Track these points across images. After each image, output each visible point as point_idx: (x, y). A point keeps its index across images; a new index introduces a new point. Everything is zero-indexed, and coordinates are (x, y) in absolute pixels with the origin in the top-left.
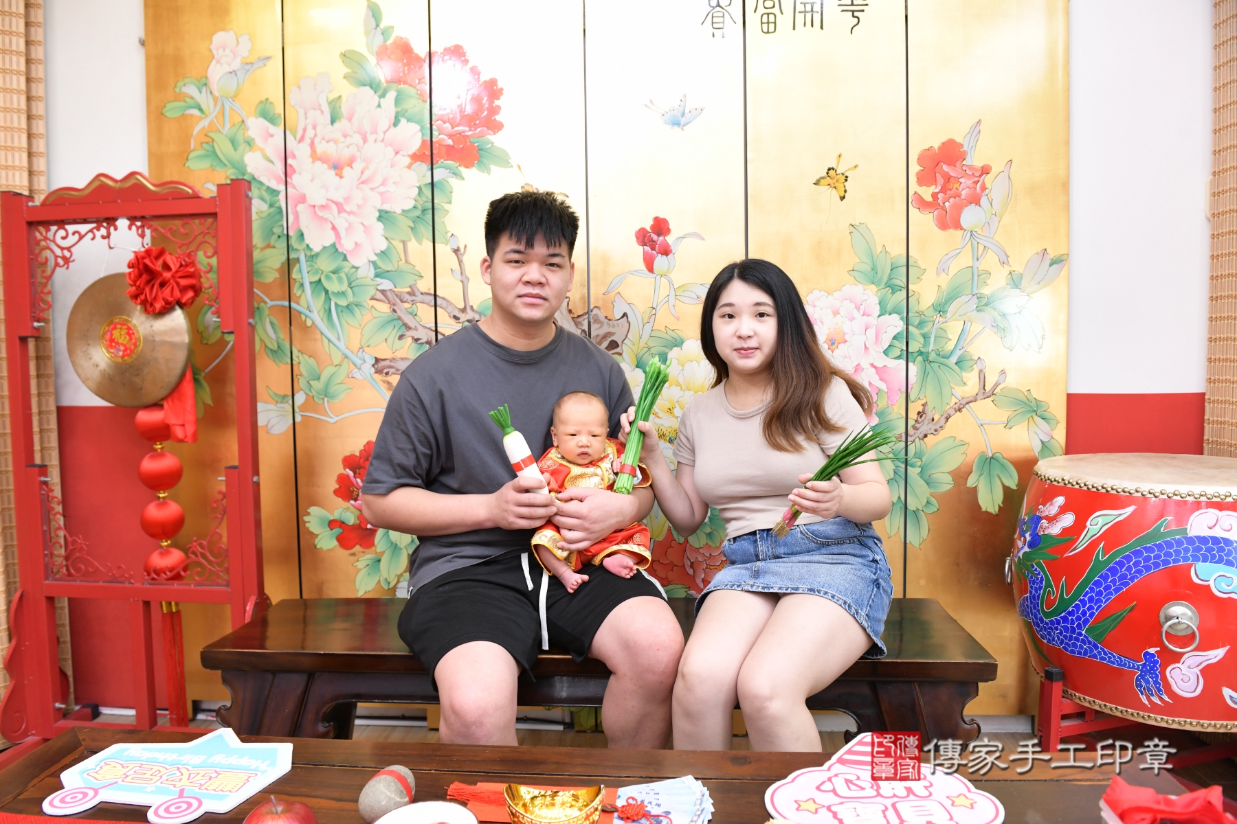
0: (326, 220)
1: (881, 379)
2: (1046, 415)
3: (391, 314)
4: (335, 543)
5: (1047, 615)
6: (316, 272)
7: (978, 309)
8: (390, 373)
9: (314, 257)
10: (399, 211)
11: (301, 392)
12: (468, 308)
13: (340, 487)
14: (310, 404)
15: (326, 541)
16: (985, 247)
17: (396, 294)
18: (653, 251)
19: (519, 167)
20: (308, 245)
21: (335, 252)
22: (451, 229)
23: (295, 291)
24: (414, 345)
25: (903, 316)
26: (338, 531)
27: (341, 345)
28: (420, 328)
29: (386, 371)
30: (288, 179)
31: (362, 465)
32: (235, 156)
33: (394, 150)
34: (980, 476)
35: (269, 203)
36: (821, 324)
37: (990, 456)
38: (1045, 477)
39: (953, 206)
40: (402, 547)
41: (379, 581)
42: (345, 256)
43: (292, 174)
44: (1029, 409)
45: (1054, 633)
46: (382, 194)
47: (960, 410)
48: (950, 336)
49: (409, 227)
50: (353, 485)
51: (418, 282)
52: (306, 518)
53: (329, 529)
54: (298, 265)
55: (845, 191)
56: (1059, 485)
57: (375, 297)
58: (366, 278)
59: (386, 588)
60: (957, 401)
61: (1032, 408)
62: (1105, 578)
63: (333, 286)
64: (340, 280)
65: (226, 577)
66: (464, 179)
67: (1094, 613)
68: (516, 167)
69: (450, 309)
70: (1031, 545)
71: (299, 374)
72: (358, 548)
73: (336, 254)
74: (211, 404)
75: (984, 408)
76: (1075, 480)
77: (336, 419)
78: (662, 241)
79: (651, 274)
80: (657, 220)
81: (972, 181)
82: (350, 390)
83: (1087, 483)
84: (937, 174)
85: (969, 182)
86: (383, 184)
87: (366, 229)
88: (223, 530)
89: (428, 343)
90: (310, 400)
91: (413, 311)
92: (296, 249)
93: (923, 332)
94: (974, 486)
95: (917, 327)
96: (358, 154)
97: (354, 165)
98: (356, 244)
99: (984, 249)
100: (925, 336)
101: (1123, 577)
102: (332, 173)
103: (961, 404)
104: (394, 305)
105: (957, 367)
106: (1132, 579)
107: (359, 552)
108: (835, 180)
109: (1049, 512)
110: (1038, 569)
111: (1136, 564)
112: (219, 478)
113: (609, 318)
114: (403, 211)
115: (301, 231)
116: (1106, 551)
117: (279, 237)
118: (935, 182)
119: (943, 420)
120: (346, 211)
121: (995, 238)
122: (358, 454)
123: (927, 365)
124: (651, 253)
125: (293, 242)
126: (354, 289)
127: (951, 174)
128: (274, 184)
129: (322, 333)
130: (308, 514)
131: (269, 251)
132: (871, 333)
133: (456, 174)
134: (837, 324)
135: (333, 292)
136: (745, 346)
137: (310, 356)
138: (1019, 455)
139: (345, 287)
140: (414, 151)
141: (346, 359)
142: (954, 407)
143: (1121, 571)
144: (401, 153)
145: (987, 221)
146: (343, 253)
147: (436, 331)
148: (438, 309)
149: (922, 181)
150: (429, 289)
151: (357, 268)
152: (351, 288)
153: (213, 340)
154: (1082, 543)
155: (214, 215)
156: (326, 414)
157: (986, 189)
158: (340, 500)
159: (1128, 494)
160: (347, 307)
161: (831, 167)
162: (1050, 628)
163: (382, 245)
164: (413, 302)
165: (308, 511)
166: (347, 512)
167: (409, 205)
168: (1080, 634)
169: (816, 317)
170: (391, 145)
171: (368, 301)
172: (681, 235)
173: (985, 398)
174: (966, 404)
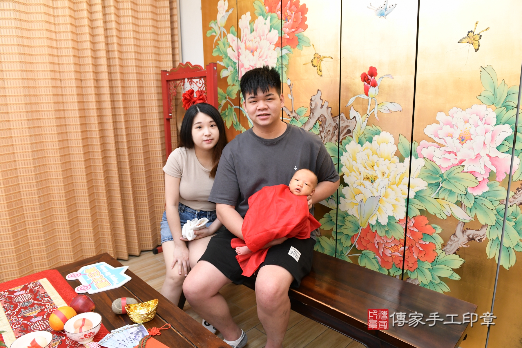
1: (493, 165)
12: (293, 111)
25: (513, 126)
30: (239, 58)
32: (224, 49)
33: (269, 43)
35: (234, 67)
36: (456, 128)
46: (266, 62)
55: (479, 46)
66: (293, 54)
69: (287, 112)
78: (373, 80)
79: (366, 96)
80: (371, 68)
86: (266, 58)
96: (259, 45)
97: (258, 50)
102: (251, 54)
108: (473, 39)
113: (347, 118)
117: (237, 81)
124: (368, 86)
128: (235, 60)
131: (234, 87)
133: (290, 51)
134: (466, 128)
140: (276, 42)
144: (272, 43)
155: (206, 77)
169: (453, 123)
170: (268, 40)
172: (382, 76)
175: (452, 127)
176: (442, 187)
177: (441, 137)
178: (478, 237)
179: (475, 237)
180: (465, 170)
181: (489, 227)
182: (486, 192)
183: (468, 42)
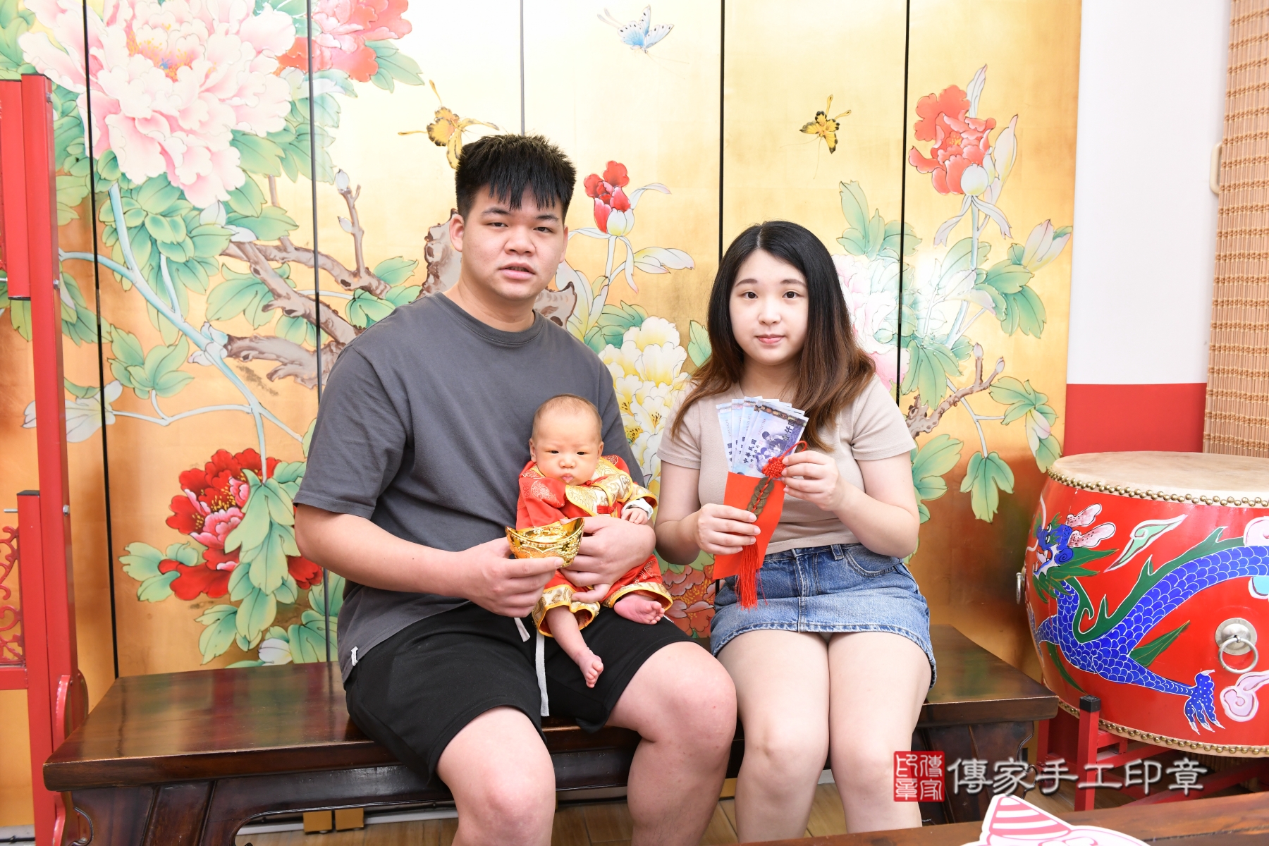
0: (152, 139)
2: (1046, 409)
3: (251, 276)
4: (169, 592)
6: (138, 213)
7: (977, 287)
8: (250, 357)
9: (133, 192)
10: (263, 134)
11: (115, 383)
12: (362, 271)
13: (176, 514)
14: (129, 398)
15: (155, 590)
16: (986, 215)
17: (258, 249)
18: (607, 206)
20: (123, 175)
21: (166, 186)
22: (339, 163)
23: (104, 240)
24: (285, 319)
25: (896, 294)
26: (173, 575)
27: (177, 317)
28: (293, 296)
29: (244, 353)
30: (90, 77)
31: (210, 483)
34: (974, 479)
37: (986, 456)
39: (953, 166)
40: (268, 593)
41: (235, 641)
42: (182, 193)
43: (96, 70)
44: (1027, 402)
46: (237, 108)
47: (955, 404)
48: (946, 318)
49: (279, 157)
50: (197, 511)
51: (291, 232)
52: (123, 560)
53: (160, 574)
54: (109, 202)
55: (836, 142)
56: (1093, 491)
57: (227, 251)
58: (214, 224)
59: (246, 650)
60: (951, 393)
61: (1031, 402)
62: (1155, 595)
63: (164, 234)
64: (174, 226)
65: (19, 650)
66: (357, 97)
67: (1142, 634)
68: (428, 85)
69: (336, 271)
70: (1059, 560)
71: (114, 357)
72: (203, 597)
73: (169, 187)
75: (982, 401)
76: (1114, 486)
77: (170, 420)
78: (618, 193)
80: (611, 164)
81: (975, 137)
82: (190, 380)
83: (1128, 490)
84: (938, 127)
85: (972, 138)
87: (214, 155)
88: (13, 583)
89: (306, 316)
90: (128, 393)
91: (285, 273)
92: (105, 179)
93: (917, 312)
94: (968, 491)
95: (911, 307)
98: (199, 176)
99: (986, 218)
100: (919, 318)
101: (1176, 593)
103: (956, 397)
104: (256, 263)
105: (953, 354)
106: (1185, 595)
107: (205, 603)
108: (825, 126)
109: (1082, 522)
110: (1070, 587)
111: (1190, 579)
112: (4, 510)
114: (269, 134)
115: (112, 153)
116: (1155, 564)
117: (78, 160)
118: (935, 137)
119: (937, 415)
120: (182, 129)
121: (997, 204)
122: (203, 468)
123: (921, 351)
124: (605, 207)
125: (100, 168)
126: (194, 239)
127: (953, 127)
129: (147, 301)
130: (128, 553)
131: (62, 180)
132: (859, 312)
135: (164, 242)
136: (769, 333)
137: (129, 333)
138: (1014, 454)
139: (181, 236)
141: (184, 336)
142: (949, 400)
143: (1173, 587)
145: (990, 184)
146: (178, 188)
147: (317, 301)
148: (321, 271)
149: (920, 135)
150: (308, 244)
151: (201, 210)
152: (191, 238)
154: (1126, 556)
156: (157, 415)
157: (990, 147)
158: (177, 531)
159: (1177, 501)
160: (186, 264)
161: (820, 111)
162: (1085, 652)
163: (240, 180)
164: (284, 261)
165: (127, 549)
166: (190, 550)
167: (279, 126)
168: (1124, 658)
170: (249, 41)
171: (217, 257)
172: (641, 186)
173: (981, 390)
174: (961, 397)
183: (817, 133)
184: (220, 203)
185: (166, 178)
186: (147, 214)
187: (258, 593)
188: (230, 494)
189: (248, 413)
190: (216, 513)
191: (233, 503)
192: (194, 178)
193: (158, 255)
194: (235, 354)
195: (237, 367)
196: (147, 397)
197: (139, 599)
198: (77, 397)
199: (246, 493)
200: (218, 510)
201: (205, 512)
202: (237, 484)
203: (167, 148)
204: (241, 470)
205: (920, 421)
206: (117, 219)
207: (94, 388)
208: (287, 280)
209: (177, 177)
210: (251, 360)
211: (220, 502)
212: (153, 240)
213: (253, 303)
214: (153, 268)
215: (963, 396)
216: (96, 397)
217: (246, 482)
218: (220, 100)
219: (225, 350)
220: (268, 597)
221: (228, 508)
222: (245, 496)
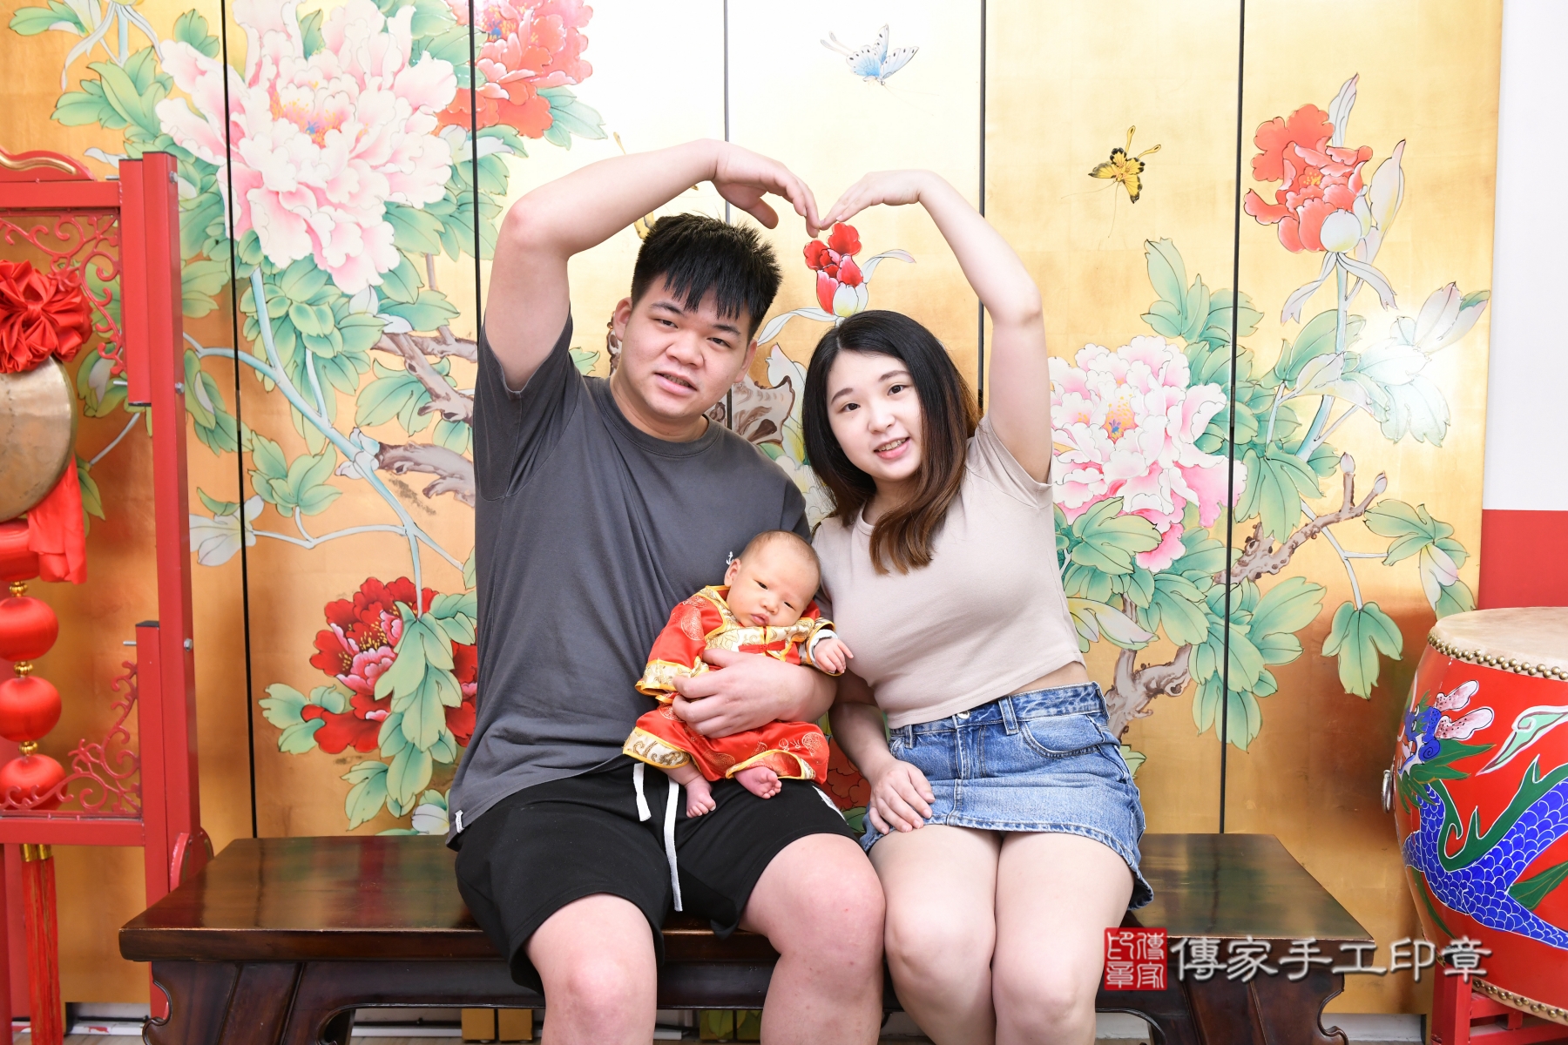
0: (298, 216)
1: (1190, 486)
2: (1450, 544)
3: (406, 373)
4: (313, 743)
5: (1450, 865)
6: (281, 302)
7: (1345, 377)
8: (405, 469)
9: (277, 277)
10: (420, 206)
11: (256, 498)
13: (321, 651)
14: (271, 515)
15: (298, 740)
16: (1359, 278)
17: (413, 341)
18: (833, 279)
19: (618, 138)
20: (266, 258)
21: (312, 270)
23: (245, 334)
24: (444, 424)
25: (1227, 386)
26: (317, 723)
27: (323, 422)
28: (453, 395)
29: (397, 465)
30: (231, 146)
31: (358, 617)
32: (140, 104)
33: (410, 105)
34: (1343, 638)
35: (199, 186)
36: (1097, 399)
37: (1360, 607)
38: (1447, 649)
39: (1310, 214)
40: (423, 749)
41: (385, 804)
42: (330, 277)
43: (239, 139)
44: (1421, 534)
45: (1460, 893)
46: (390, 176)
47: (1313, 535)
48: (1300, 420)
49: (437, 231)
50: (344, 649)
51: (451, 321)
52: (263, 703)
53: (303, 721)
54: (250, 289)
55: (1140, 187)
56: (1469, 662)
57: (379, 345)
58: (365, 313)
59: (397, 816)
60: (1309, 521)
61: (1427, 534)
62: (1541, 810)
63: (309, 325)
64: (321, 316)
65: (137, 802)
66: (527, 156)
67: (1523, 865)
68: (612, 138)
70: (1424, 755)
71: (254, 469)
72: (350, 751)
73: (315, 271)
74: (103, 517)
75: (1351, 533)
76: (1496, 656)
77: (315, 542)
78: (847, 263)
79: (828, 315)
81: (1341, 173)
82: (338, 496)
83: (1514, 662)
84: (1286, 162)
86: (393, 159)
87: (365, 232)
88: (132, 725)
90: (270, 510)
91: (443, 369)
92: (246, 263)
93: (1256, 412)
94: (1333, 654)
95: (1247, 404)
96: (351, 109)
97: (344, 127)
98: (348, 257)
99: (1357, 282)
100: (1260, 419)
102: (307, 138)
103: (1314, 526)
104: (412, 358)
105: (1310, 468)
107: (352, 757)
108: (1124, 168)
109: (1454, 704)
110: (1435, 793)
112: (125, 643)
113: (760, 384)
114: (426, 205)
115: (254, 233)
116: (1542, 768)
117: (217, 242)
118: (1282, 174)
119: (1287, 550)
120: (330, 203)
121: (1375, 264)
122: (351, 599)
123: (1263, 464)
124: (830, 282)
125: (241, 251)
126: (343, 330)
127: (1308, 161)
128: (207, 155)
129: (291, 403)
130: (268, 696)
131: (200, 266)
132: (1175, 411)
133: (512, 147)
134: (1122, 398)
135: (309, 336)
137: (271, 440)
138: (1404, 604)
139: (328, 327)
140: (444, 108)
141: (331, 444)
142: (1304, 530)
144: (421, 108)
145: (1363, 236)
146: (325, 271)
150: (470, 334)
151: (350, 297)
152: (339, 329)
153: (104, 411)
154: (1505, 755)
155: (117, 210)
156: (300, 535)
157: (1363, 185)
158: (322, 672)
160: (333, 360)
161: (1118, 147)
162: (1454, 884)
163: (392, 260)
164: (443, 355)
165: (267, 690)
166: (334, 694)
167: (437, 195)
168: (1501, 896)
169: (1089, 386)
170: (405, 96)
171: (368, 351)
172: (878, 253)
173: (1352, 518)
174: (1322, 526)
175: (1086, 395)
176: (1071, 564)
177: (1059, 426)
178: (1171, 681)
179: (1163, 683)
180: (1127, 509)
181: (1195, 648)
182: (1180, 559)
183: (1113, 177)
184: (372, 288)
185: (312, 260)
186: (292, 303)
187: (411, 750)
188: (381, 630)
189: (402, 535)
190: (365, 652)
191: (385, 642)
192: (343, 259)
193: (302, 350)
194: (387, 466)
195: (390, 480)
196: (290, 515)
197: (280, 750)
198: (215, 514)
199: (399, 630)
200: (367, 649)
201: (353, 651)
202: (388, 619)
203: (313, 226)
204: (394, 602)
205: (1262, 558)
206: (259, 309)
207: (234, 504)
208: (446, 378)
209: (324, 259)
210: (405, 473)
211: (370, 640)
212: (298, 333)
213: (407, 404)
214: (297, 365)
215: (1325, 525)
216: (235, 514)
217: (399, 616)
218: (372, 167)
219: (376, 461)
220: (423, 755)
221: (378, 647)
222: (397, 634)
